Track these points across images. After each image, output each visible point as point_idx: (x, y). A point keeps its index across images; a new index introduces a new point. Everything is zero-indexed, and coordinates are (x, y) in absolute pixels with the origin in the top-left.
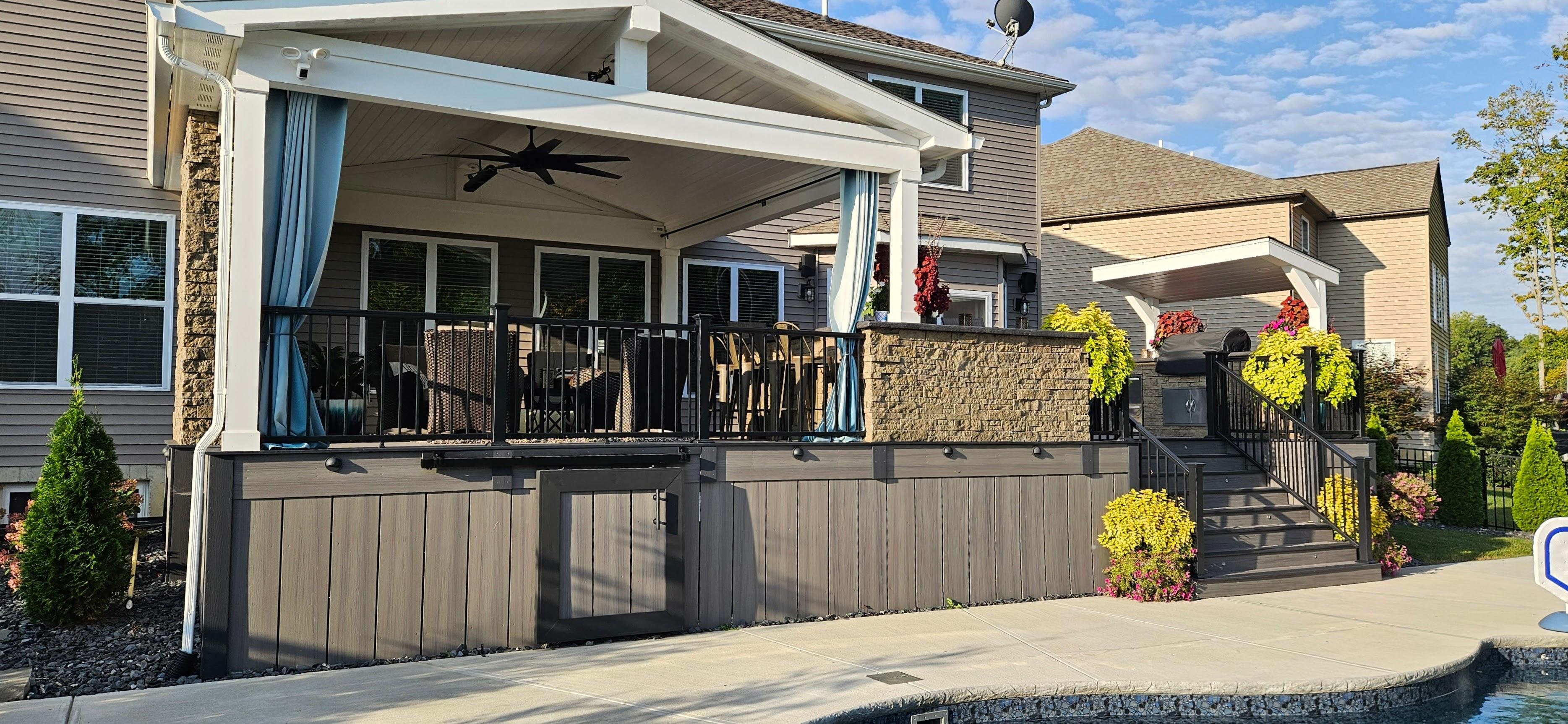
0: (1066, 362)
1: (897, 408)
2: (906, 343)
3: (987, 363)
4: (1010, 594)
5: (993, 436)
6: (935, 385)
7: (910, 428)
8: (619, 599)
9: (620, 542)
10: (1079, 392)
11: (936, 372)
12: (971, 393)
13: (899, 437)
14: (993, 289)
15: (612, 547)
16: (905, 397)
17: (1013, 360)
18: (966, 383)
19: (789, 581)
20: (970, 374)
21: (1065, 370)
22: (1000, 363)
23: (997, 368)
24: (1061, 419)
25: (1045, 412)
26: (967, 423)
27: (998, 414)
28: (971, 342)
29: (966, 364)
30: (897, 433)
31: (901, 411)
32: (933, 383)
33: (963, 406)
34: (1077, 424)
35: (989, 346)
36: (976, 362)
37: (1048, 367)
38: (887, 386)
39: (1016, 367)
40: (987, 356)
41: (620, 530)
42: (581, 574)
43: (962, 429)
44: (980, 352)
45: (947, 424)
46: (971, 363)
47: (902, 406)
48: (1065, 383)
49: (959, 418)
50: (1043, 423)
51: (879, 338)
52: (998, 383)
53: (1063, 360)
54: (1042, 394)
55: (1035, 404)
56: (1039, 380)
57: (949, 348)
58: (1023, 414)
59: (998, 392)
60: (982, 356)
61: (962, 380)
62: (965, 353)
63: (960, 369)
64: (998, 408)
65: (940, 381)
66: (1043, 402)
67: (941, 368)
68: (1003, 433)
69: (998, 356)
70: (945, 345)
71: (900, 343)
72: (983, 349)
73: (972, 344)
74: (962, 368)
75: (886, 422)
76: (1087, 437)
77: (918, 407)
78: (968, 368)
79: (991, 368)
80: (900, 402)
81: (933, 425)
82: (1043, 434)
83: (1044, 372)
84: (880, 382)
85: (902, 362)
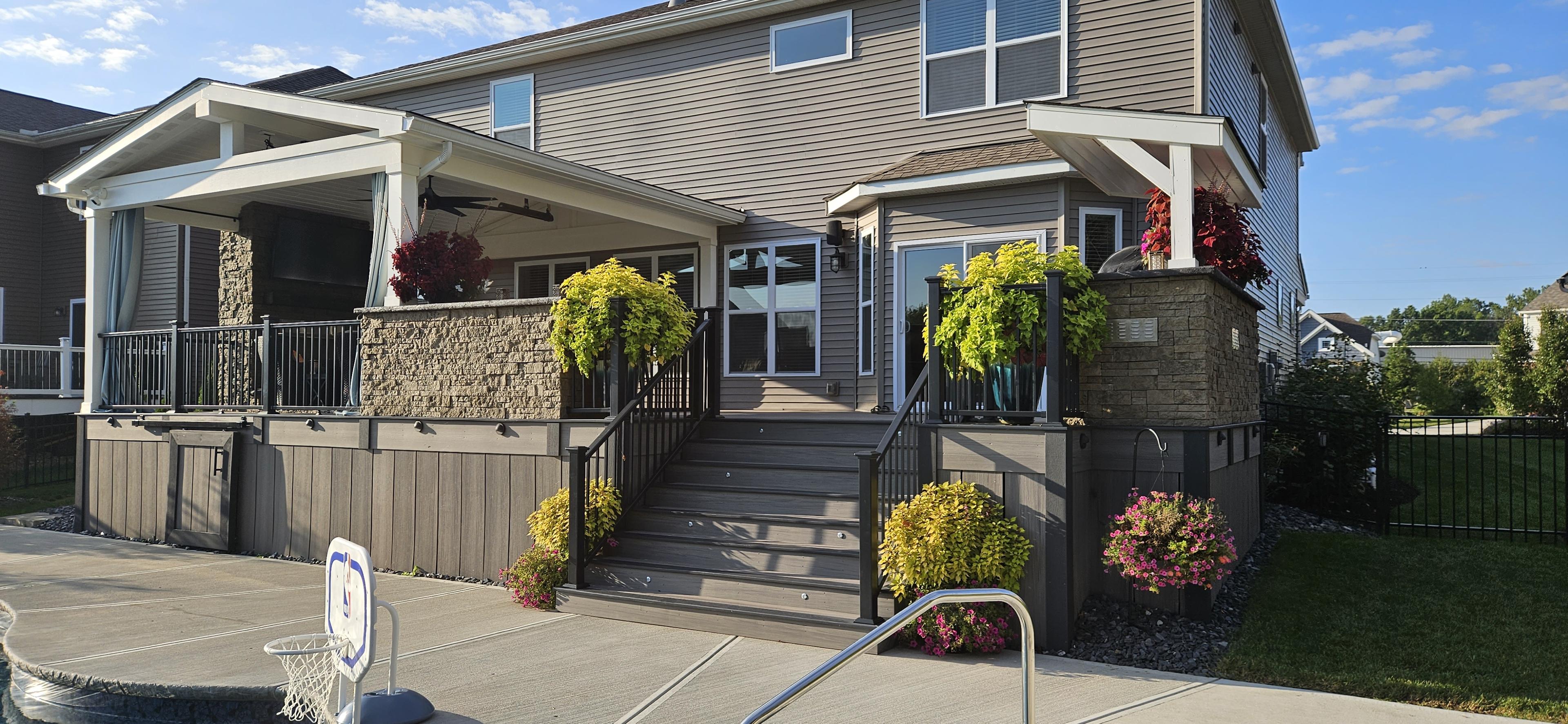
0: (536, 332)
1: (382, 385)
2: (388, 325)
3: (459, 339)
5: (461, 413)
6: (413, 363)
7: (390, 404)
8: (202, 523)
9: (204, 483)
10: (550, 364)
11: (413, 351)
12: (442, 370)
13: (382, 411)
15: (201, 487)
16: (388, 376)
17: (483, 334)
18: (439, 360)
19: (305, 529)
20: (442, 351)
21: (535, 341)
22: (470, 338)
23: (468, 343)
24: (531, 395)
25: (514, 387)
26: (438, 399)
27: (465, 390)
28: (442, 319)
29: (439, 341)
30: (379, 408)
31: (385, 389)
32: (411, 361)
33: (435, 382)
34: (547, 400)
35: (460, 323)
36: (448, 339)
37: (517, 338)
38: (374, 365)
39: (486, 341)
40: (458, 331)
41: (205, 475)
42: (187, 502)
43: (434, 405)
44: (452, 328)
45: (421, 400)
46: (444, 340)
47: (386, 384)
48: (534, 355)
49: (431, 394)
50: (511, 399)
51: (369, 323)
52: (469, 358)
53: (532, 331)
54: (510, 368)
55: (503, 378)
56: (508, 353)
57: (424, 326)
58: (489, 390)
59: (467, 367)
60: (454, 332)
61: (435, 357)
62: (438, 331)
63: (433, 347)
64: (467, 384)
65: (416, 359)
66: (512, 377)
67: (418, 346)
68: (472, 409)
69: (468, 330)
70: (420, 324)
71: (383, 325)
72: (455, 324)
73: (444, 320)
74: (435, 345)
75: (373, 398)
76: (557, 414)
77: (397, 384)
78: (441, 344)
79: (461, 344)
80: (384, 380)
81: (409, 400)
82: (511, 411)
83: (511, 345)
84: (369, 361)
85: (384, 342)
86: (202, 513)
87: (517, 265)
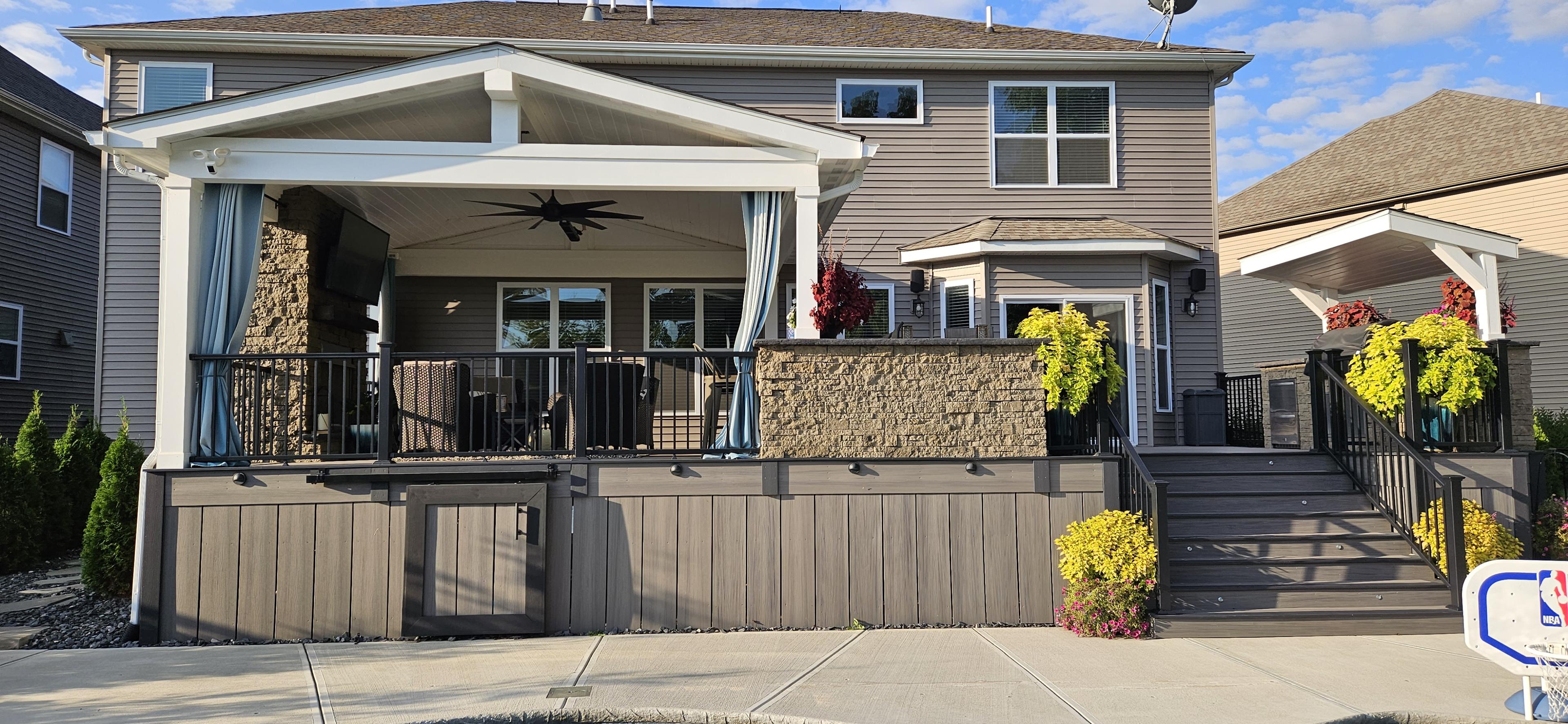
0: (1012, 371)
1: (793, 424)
2: (802, 359)
3: (906, 376)
4: (937, 617)
5: (913, 452)
6: (839, 400)
7: (807, 444)
8: (481, 603)
9: (483, 551)
10: (1031, 404)
11: (840, 387)
12: (884, 407)
13: (794, 453)
14: (1136, 291)
15: (476, 555)
16: (802, 413)
17: (940, 372)
18: (878, 397)
19: (667, 594)
20: (883, 387)
21: (1012, 380)
22: (922, 375)
23: (919, 380)
24: (1007, 433)
25: (984, 426)
26: (879, 438)
27: (919, 428)
28: (884, 354)
29: (878, 377)
30: (791, 449)
31: (797, 427)
32: (837, 398)
33: (874, 421)
34: (1029, 438)
35: (908, 358)
36: (891, 376)
37: (987, 377)
38: (781, 402)
39: (944, 378)
40: (905, 368)
41: (484, 539)
42: (446, 578)
43: (873, 445)
44: (896, 365)
45: (854, 440)
46: (885, 376)
47: (798, 423)
48: (1011, 394)
49: (869, 434)
50: (981, 438)
51: (771, 355)
52: (920, 396)
53: (1007, 369)
54: (980, 405)
55: (970, 418)
56: (975, 392)
57: (855, 362)
58: (952, 428)
59: (920, 405)
60: (899, 368)
61: (873, 394)
62: (877, 367)
63: (869, 383)
64: (920, 422)
65: (845, 396)
66: (981, 416)
67: (847, 383)
68: (927, 448)
69: (920, 368)
70: (851, 359)
71: (795, 359)
72: (900, 361)
73: (886, 356)
74: (873, 381)
75: (779, 439)
76: (1043, 452)
77: (817, 422)
78: (881, 382)
79: (910, 381)
80: (796, 418)
81: (836, 440)
82: (981, 449)
83: (980, 383)
84: (772, 398)
85: (797, 377)
86: (481, 590)
87: (501, 287)
